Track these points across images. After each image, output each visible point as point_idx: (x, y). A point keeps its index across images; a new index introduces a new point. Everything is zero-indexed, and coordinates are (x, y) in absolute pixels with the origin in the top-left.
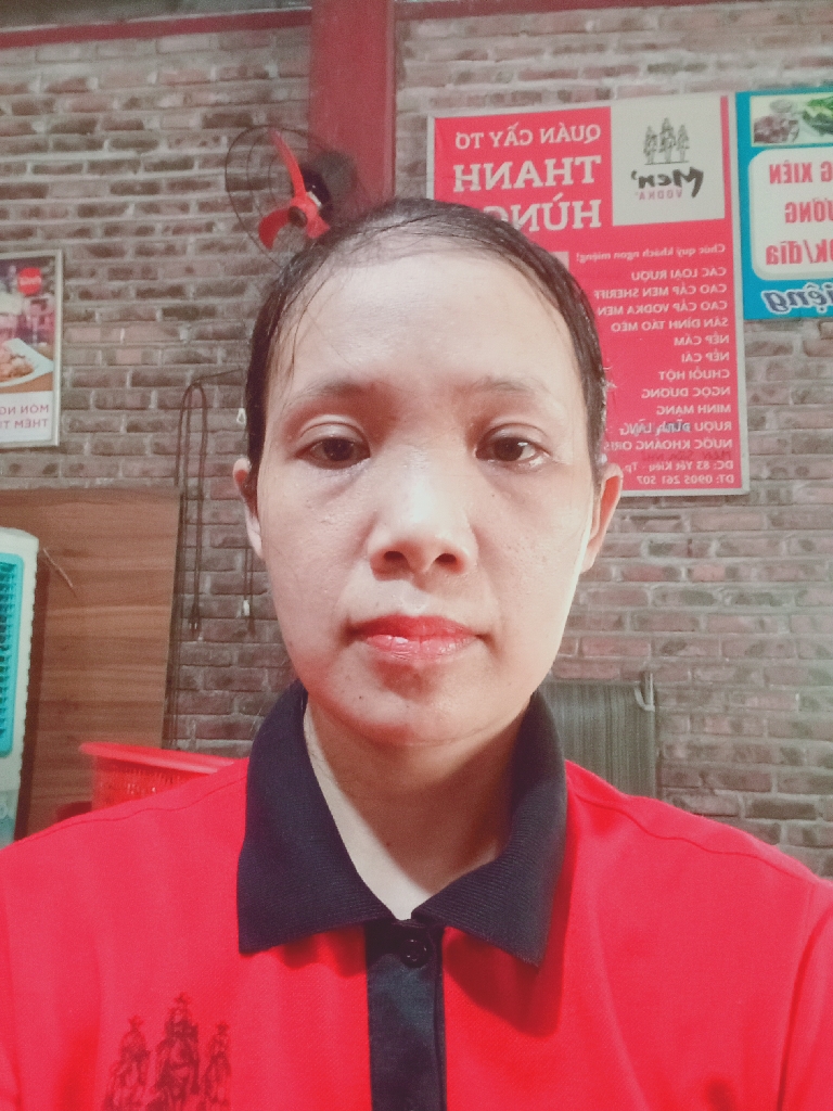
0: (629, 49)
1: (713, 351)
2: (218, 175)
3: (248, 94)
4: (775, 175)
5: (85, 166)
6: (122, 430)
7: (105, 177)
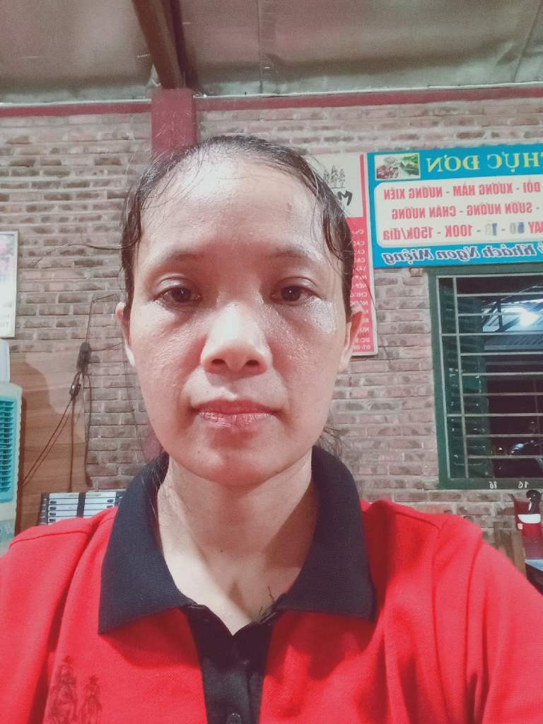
0: (315, 129)
1: (358, 283)
2: (104, 190)
3: (118, 148)
4: (387, 195)
5: (30, 185)
6: (54, 327)
7: (40, 190)
